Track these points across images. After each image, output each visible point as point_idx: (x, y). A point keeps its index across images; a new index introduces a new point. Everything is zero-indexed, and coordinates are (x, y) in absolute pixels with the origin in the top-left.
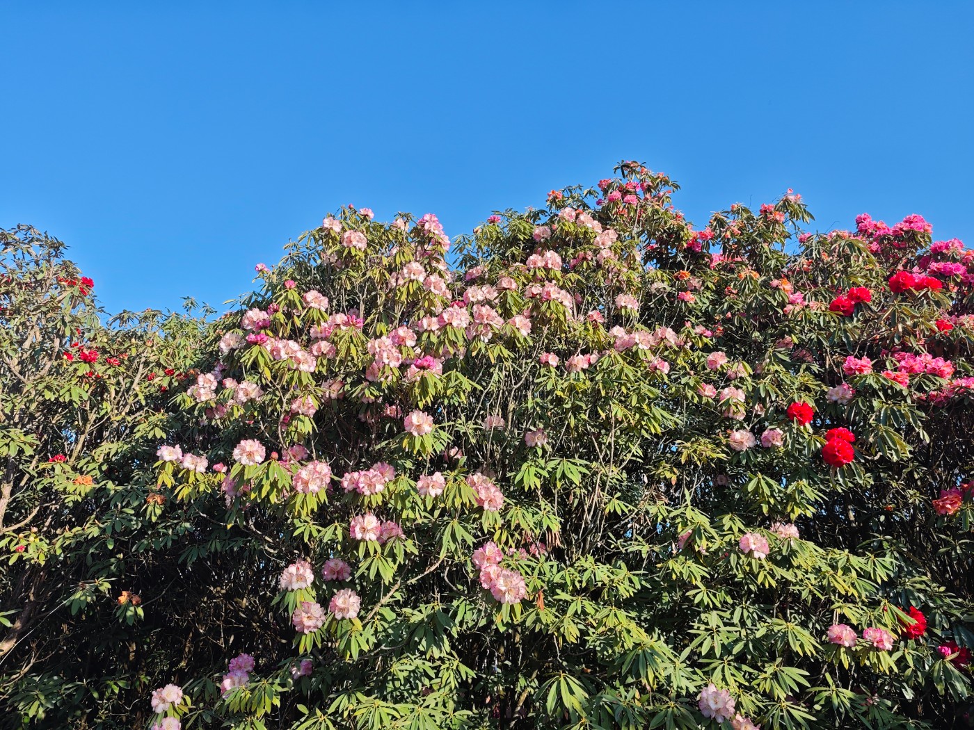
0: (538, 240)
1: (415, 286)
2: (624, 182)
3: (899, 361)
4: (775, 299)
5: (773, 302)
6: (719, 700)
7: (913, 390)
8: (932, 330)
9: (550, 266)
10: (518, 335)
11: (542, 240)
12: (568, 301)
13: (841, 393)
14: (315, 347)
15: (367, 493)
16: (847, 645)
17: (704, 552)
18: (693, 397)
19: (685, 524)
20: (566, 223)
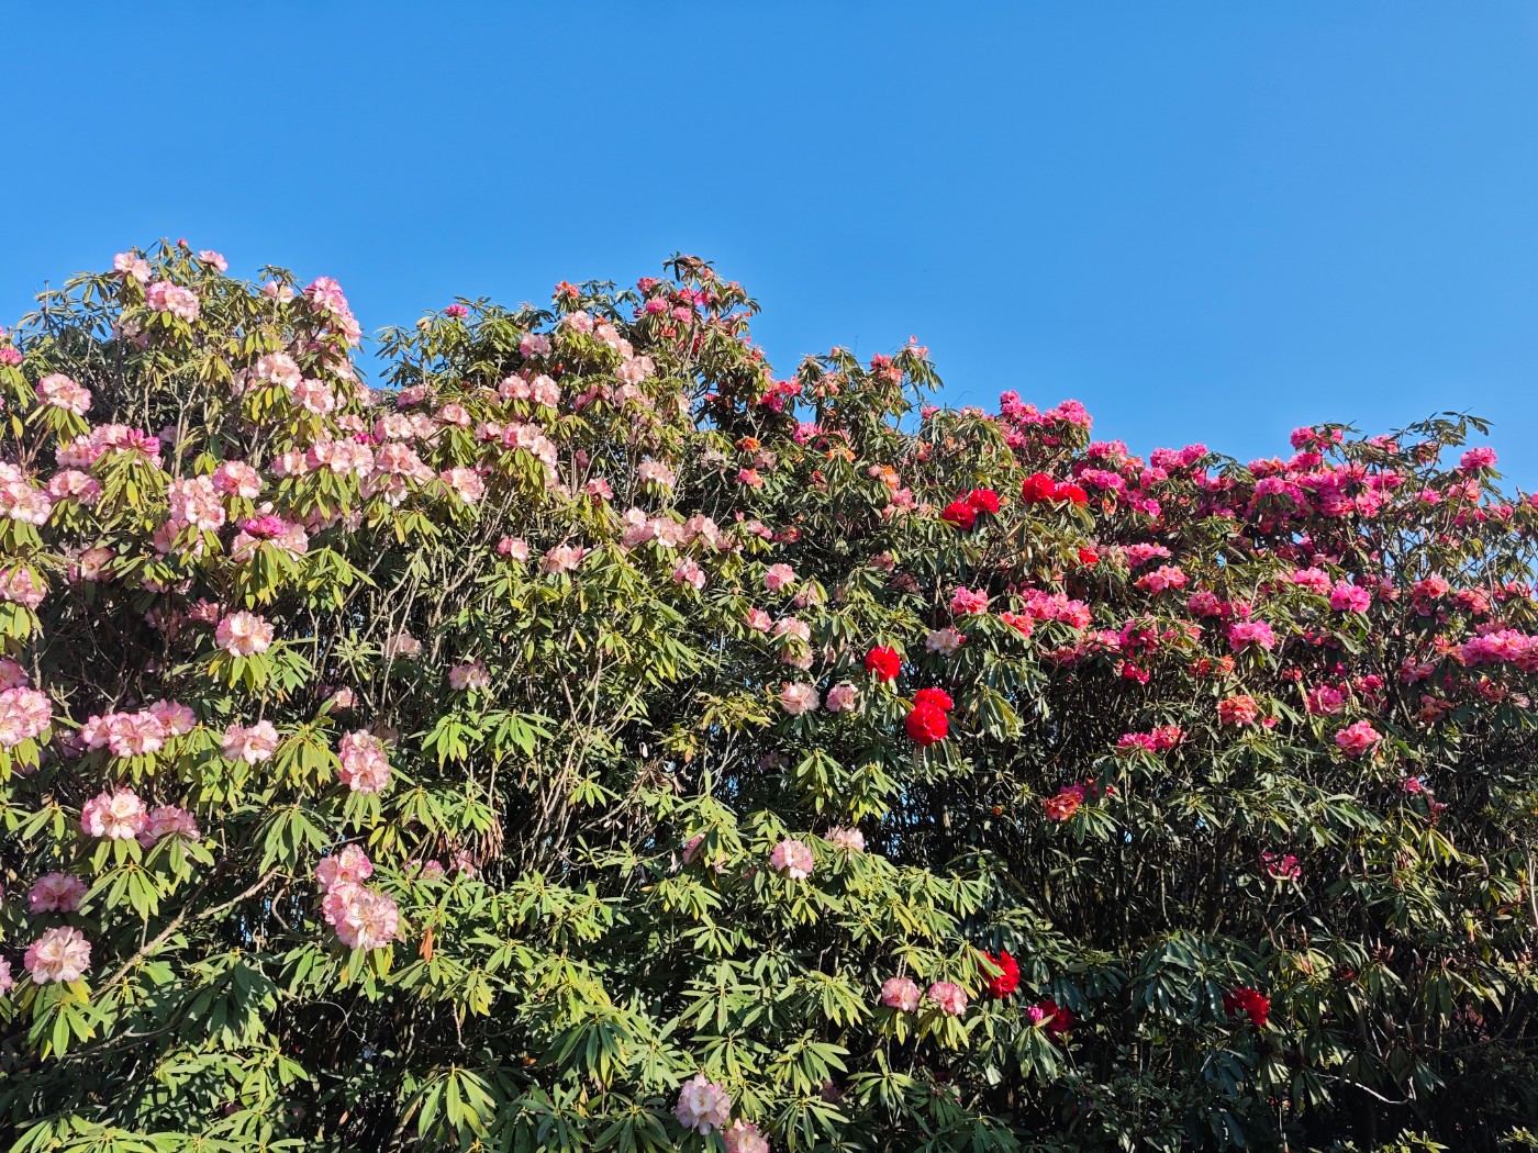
0: (525, 354)
1: (278, 394)
2: (678, 288)
3: (1026, 601)
4: (873, 495)
5: (869, 499)
6: (707, 1100)
7: (1037, 642)
8: (1071, 561)
9: (538, 399)
10: (454, 499)
11: (533, 356)
12: (549, 455)
13: (943, 640)
14: (56, 481)
15: (126, 753)
16: (906, 1007)
17: (720, 870)
18: (737, 628)
19: (699, 823)
20: (574, 336)
